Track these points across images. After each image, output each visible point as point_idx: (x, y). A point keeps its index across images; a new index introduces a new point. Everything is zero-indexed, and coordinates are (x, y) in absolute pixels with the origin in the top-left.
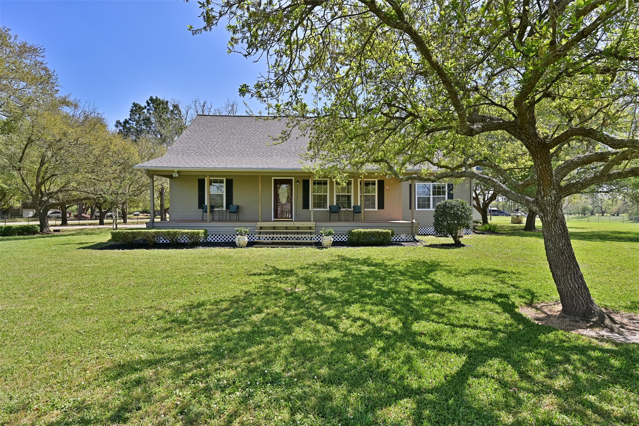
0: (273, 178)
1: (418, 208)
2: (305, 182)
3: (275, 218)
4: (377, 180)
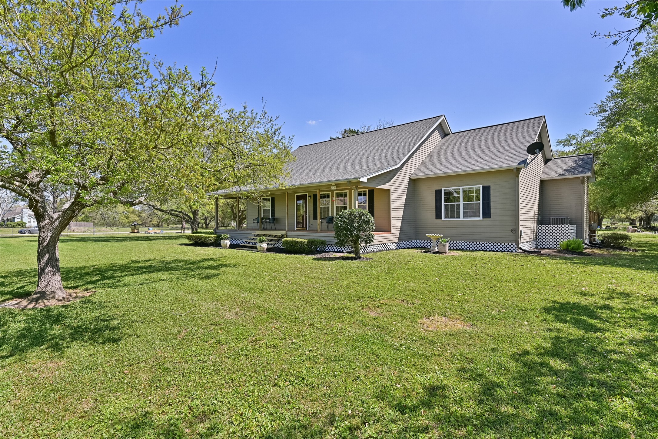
0: (296, 194)
1: (445, 217)
2: (315, 196)
3: (297, 228)
4: (367, 190)
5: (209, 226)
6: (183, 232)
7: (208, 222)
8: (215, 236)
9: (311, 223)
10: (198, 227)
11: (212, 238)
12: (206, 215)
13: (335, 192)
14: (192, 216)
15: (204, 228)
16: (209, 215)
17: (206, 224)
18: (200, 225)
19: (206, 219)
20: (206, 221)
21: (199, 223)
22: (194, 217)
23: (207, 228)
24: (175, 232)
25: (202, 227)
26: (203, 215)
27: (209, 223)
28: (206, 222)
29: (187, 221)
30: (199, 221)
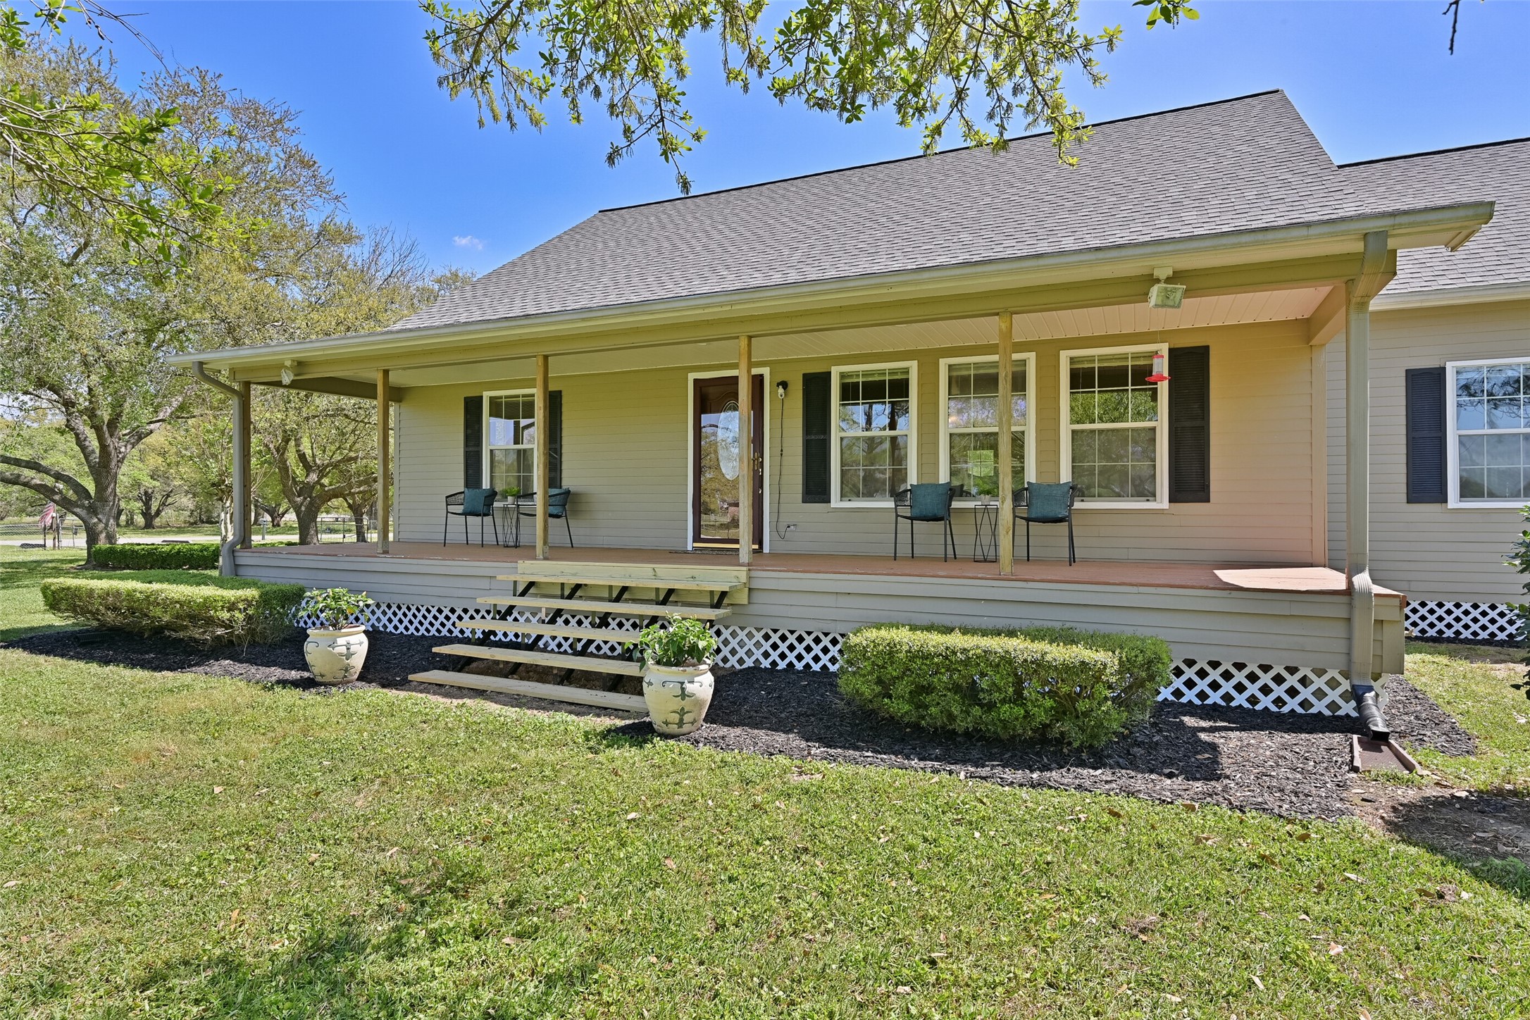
0: (691, 377)
1: (1467, 494)
2: (816, 386)
3: (697, 538)
4: (1164, 349)
5: (157, 521)
6: (49, 543)
7: (154, 509)
8: (252, 593)
9: (785, 519)
10: (118, 525)
11: (232, 607)
12: (148, 483)
13: (944, 363)
14: (91, 486)
15: (137, 529)
16: (158, 484)
17: (146, 514)
18: (123, 518)
19: (147, 498)
20: (147, 504)
21: (120, 512)
22: (101, 488)
23: (149, 526)
24: (17, 541)
25: (130, 523)
26: (137, 484)
27: (158, 513)
28: (148, 507)
29: (66, 504)
30: (123, 505)
